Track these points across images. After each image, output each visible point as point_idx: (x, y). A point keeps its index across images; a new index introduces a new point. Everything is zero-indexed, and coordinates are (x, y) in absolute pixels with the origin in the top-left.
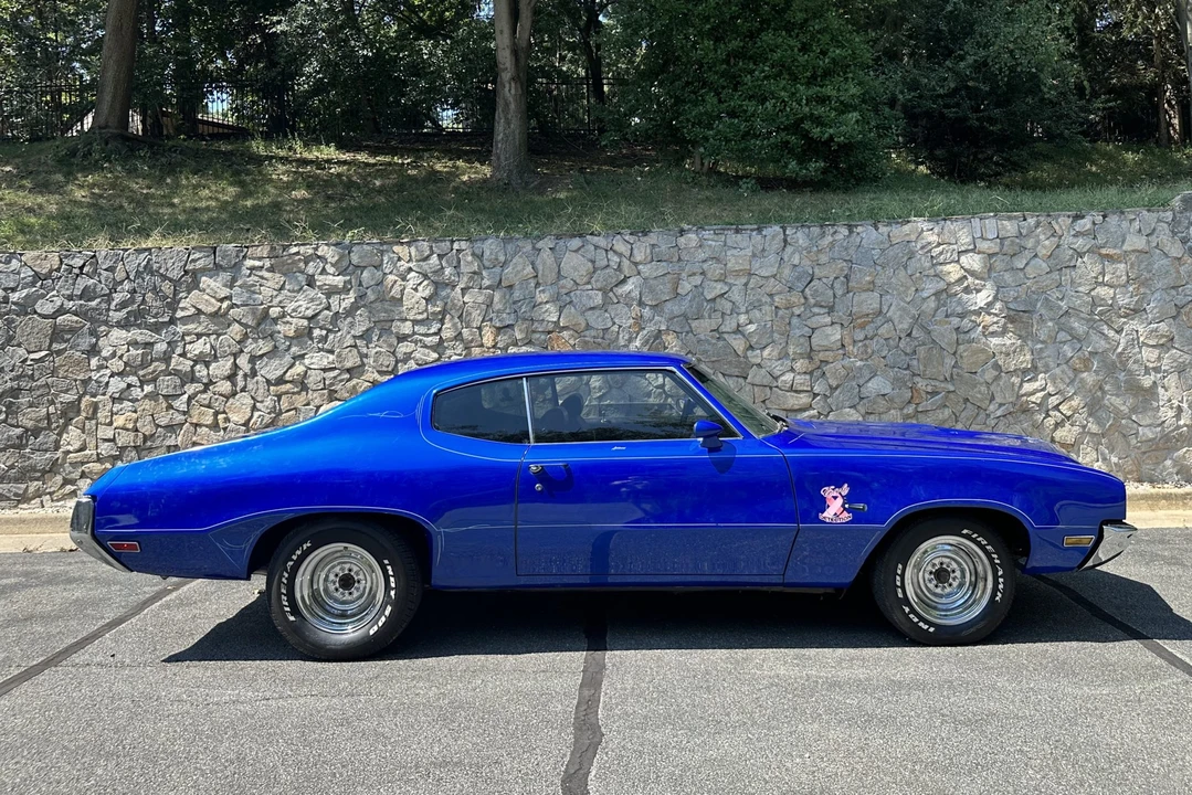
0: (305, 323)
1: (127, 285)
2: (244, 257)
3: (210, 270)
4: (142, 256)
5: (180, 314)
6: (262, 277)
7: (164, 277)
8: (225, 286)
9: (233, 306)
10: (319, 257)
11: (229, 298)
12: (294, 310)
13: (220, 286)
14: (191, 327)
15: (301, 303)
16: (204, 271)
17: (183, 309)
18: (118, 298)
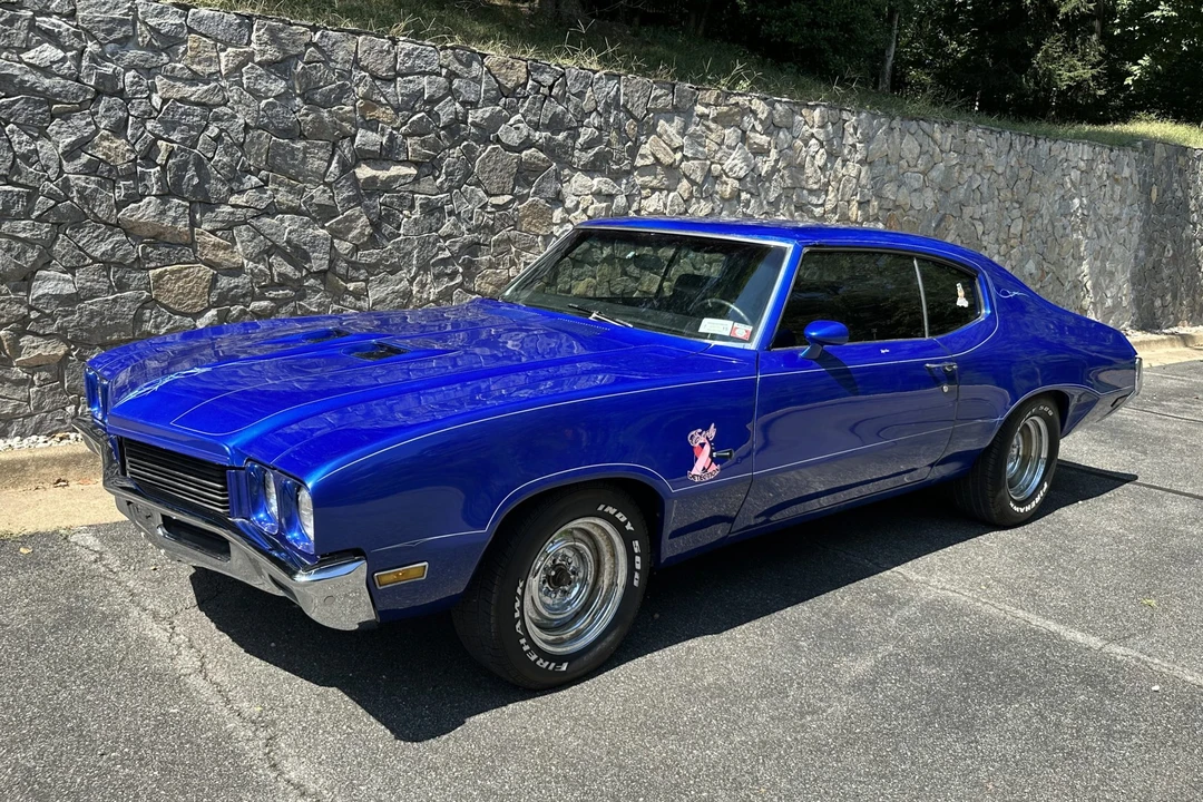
0: (736, 184)
1: (594, 119)
2: (696, 101)
3: (668, 111)
4: (612, 83)
5: (639, 162)
6: (708, 128)
7: (630, 115)
8: (679, 133)
9: (685, 158)
10: (752, 111)
11: (681, 148)
12: (731, 170)
13: (674, 132)
14: (647, 179)
15: (736, 161)
16: (661, 112)
17: (643, 156)
18: (585, 134)
